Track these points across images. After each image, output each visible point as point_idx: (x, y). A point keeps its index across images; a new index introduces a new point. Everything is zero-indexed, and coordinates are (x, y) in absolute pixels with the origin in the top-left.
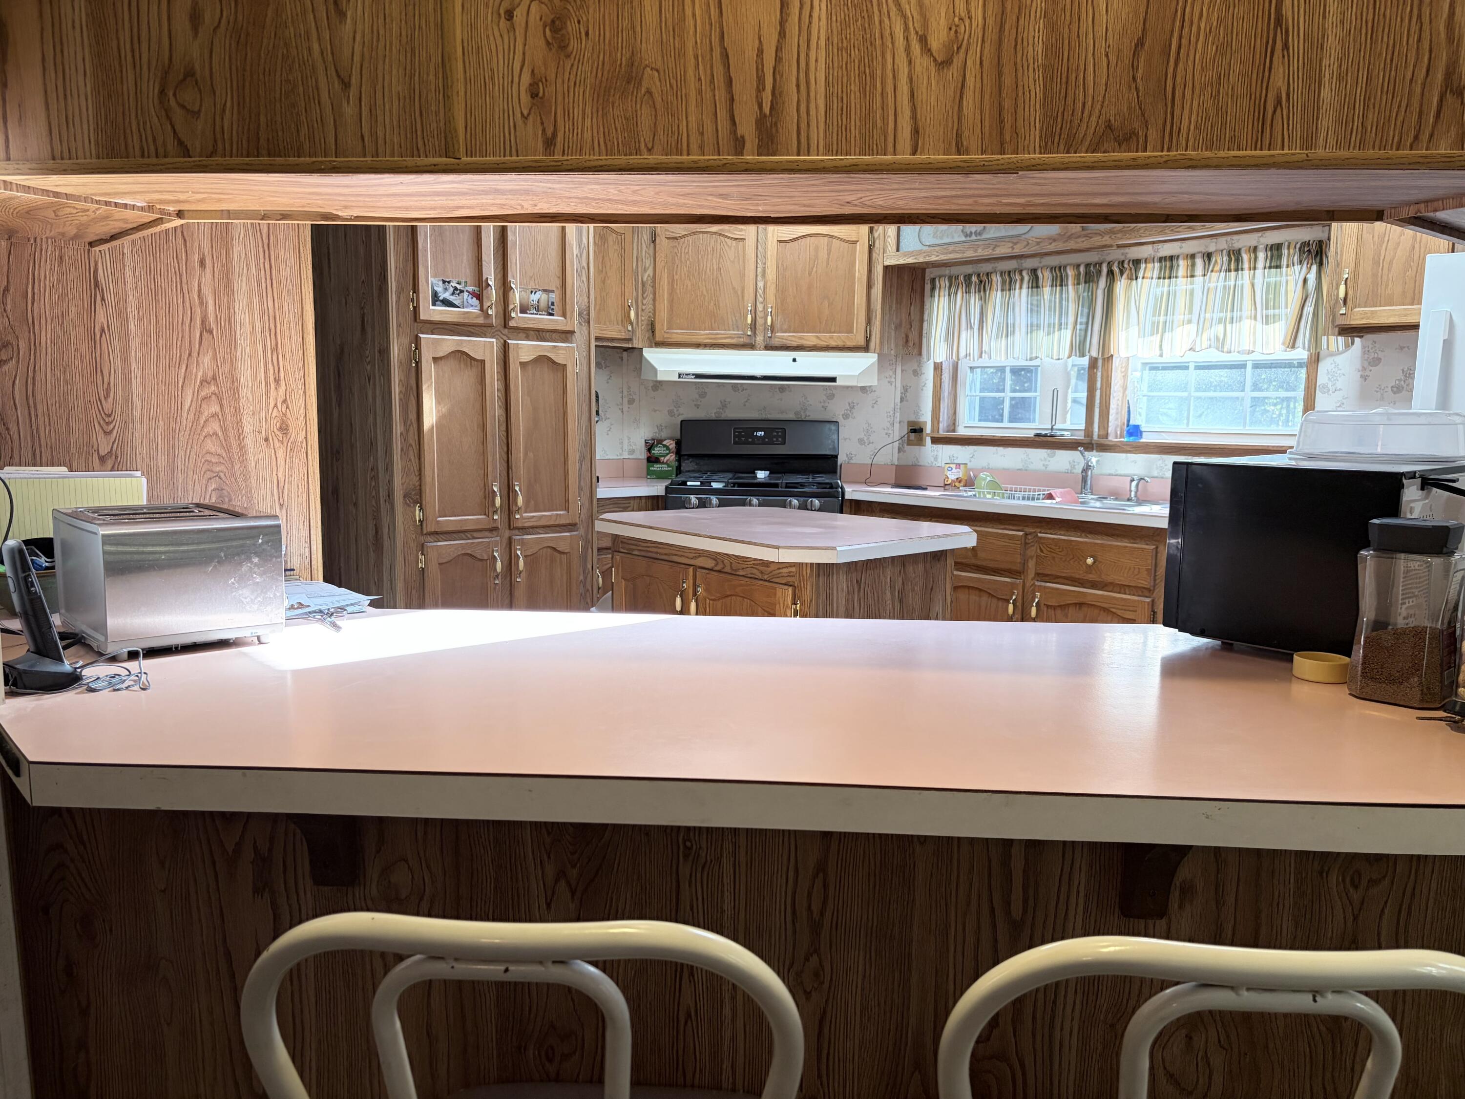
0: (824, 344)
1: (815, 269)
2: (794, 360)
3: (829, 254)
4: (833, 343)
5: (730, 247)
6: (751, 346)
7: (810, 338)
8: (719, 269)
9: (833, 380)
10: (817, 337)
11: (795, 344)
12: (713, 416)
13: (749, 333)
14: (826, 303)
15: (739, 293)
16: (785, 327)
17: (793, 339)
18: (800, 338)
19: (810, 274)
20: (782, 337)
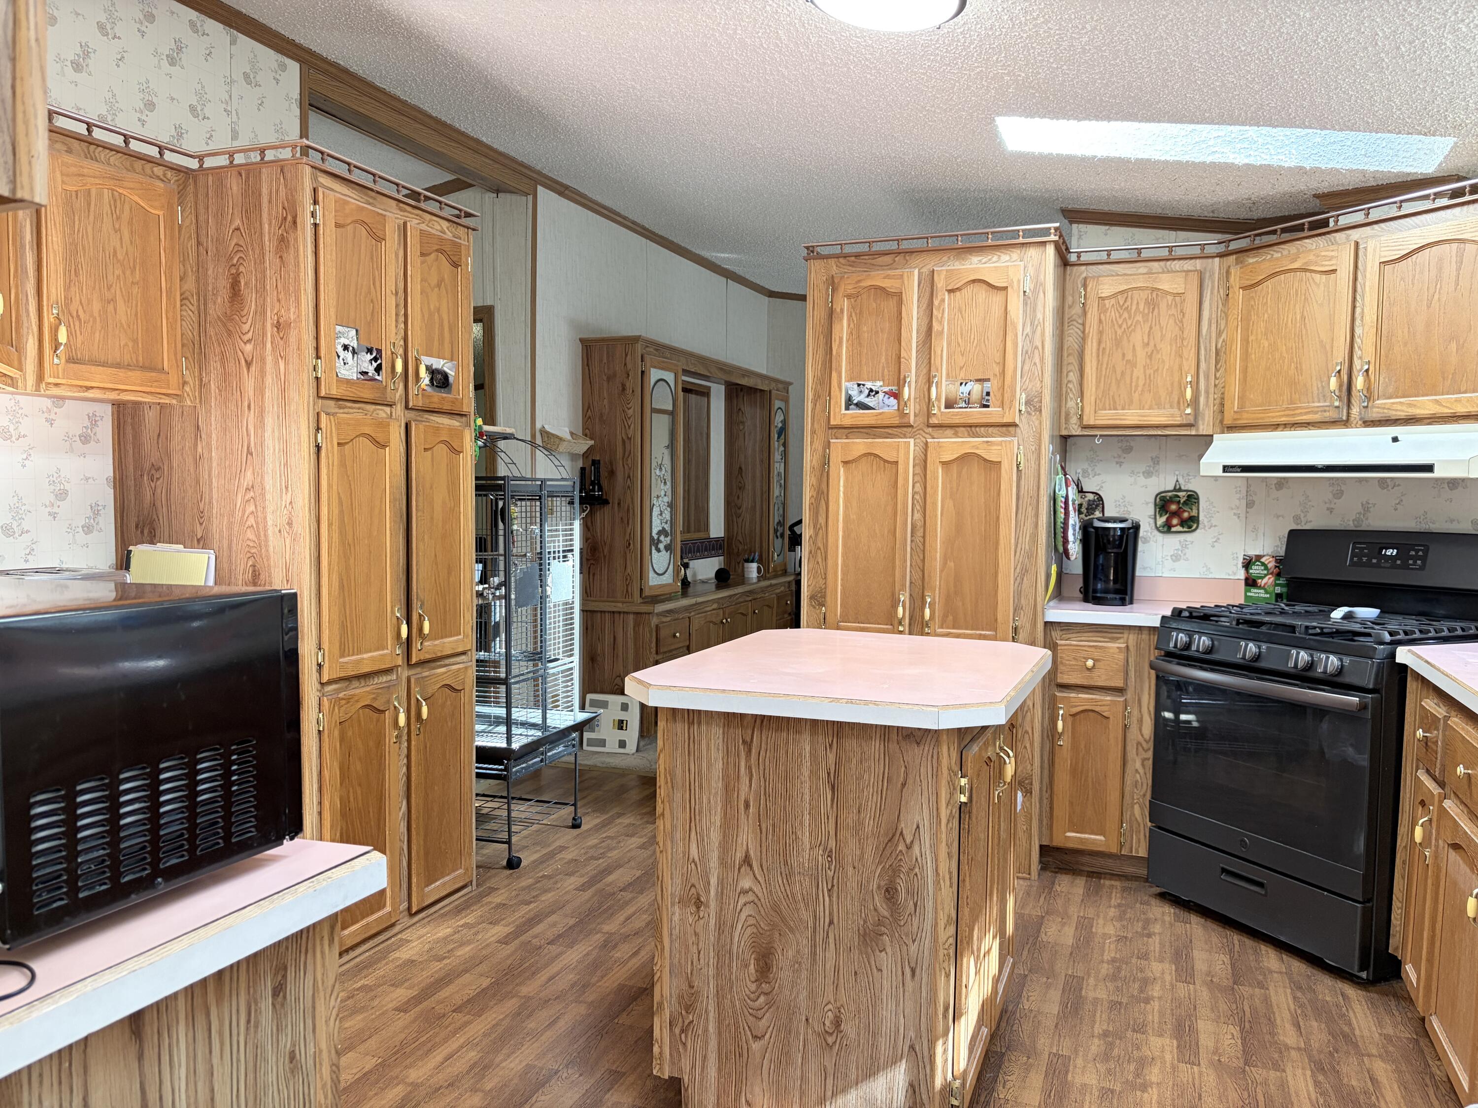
0: (1446, 411)
1: (1436, 297)
2: (1395, 440)
3: (1459, 269)
4: (1461, 409)
5: (1318, 285)
6: (1346, 423)
7: (1425, 405)
8: (1303, 318)
9: (1429, 468)
10: (1437, 401)
11: (1402, 415)
12: (1351, 526)
13: (1337, 404)
14: (1454, 346)
15: (1328, 347)
16: (1391, 390)
17: (1399, 407)
18: (1410, 405)
19: (1429, 307)
20: (1384, 406)
